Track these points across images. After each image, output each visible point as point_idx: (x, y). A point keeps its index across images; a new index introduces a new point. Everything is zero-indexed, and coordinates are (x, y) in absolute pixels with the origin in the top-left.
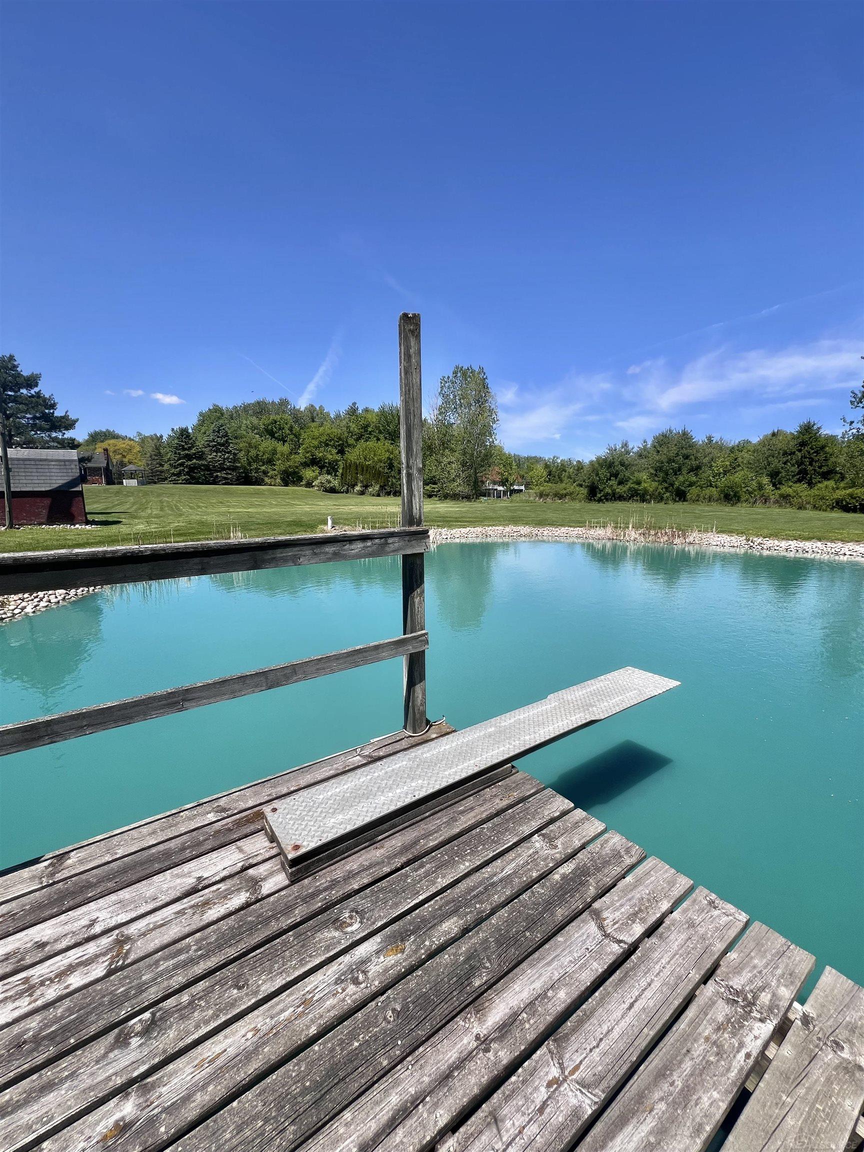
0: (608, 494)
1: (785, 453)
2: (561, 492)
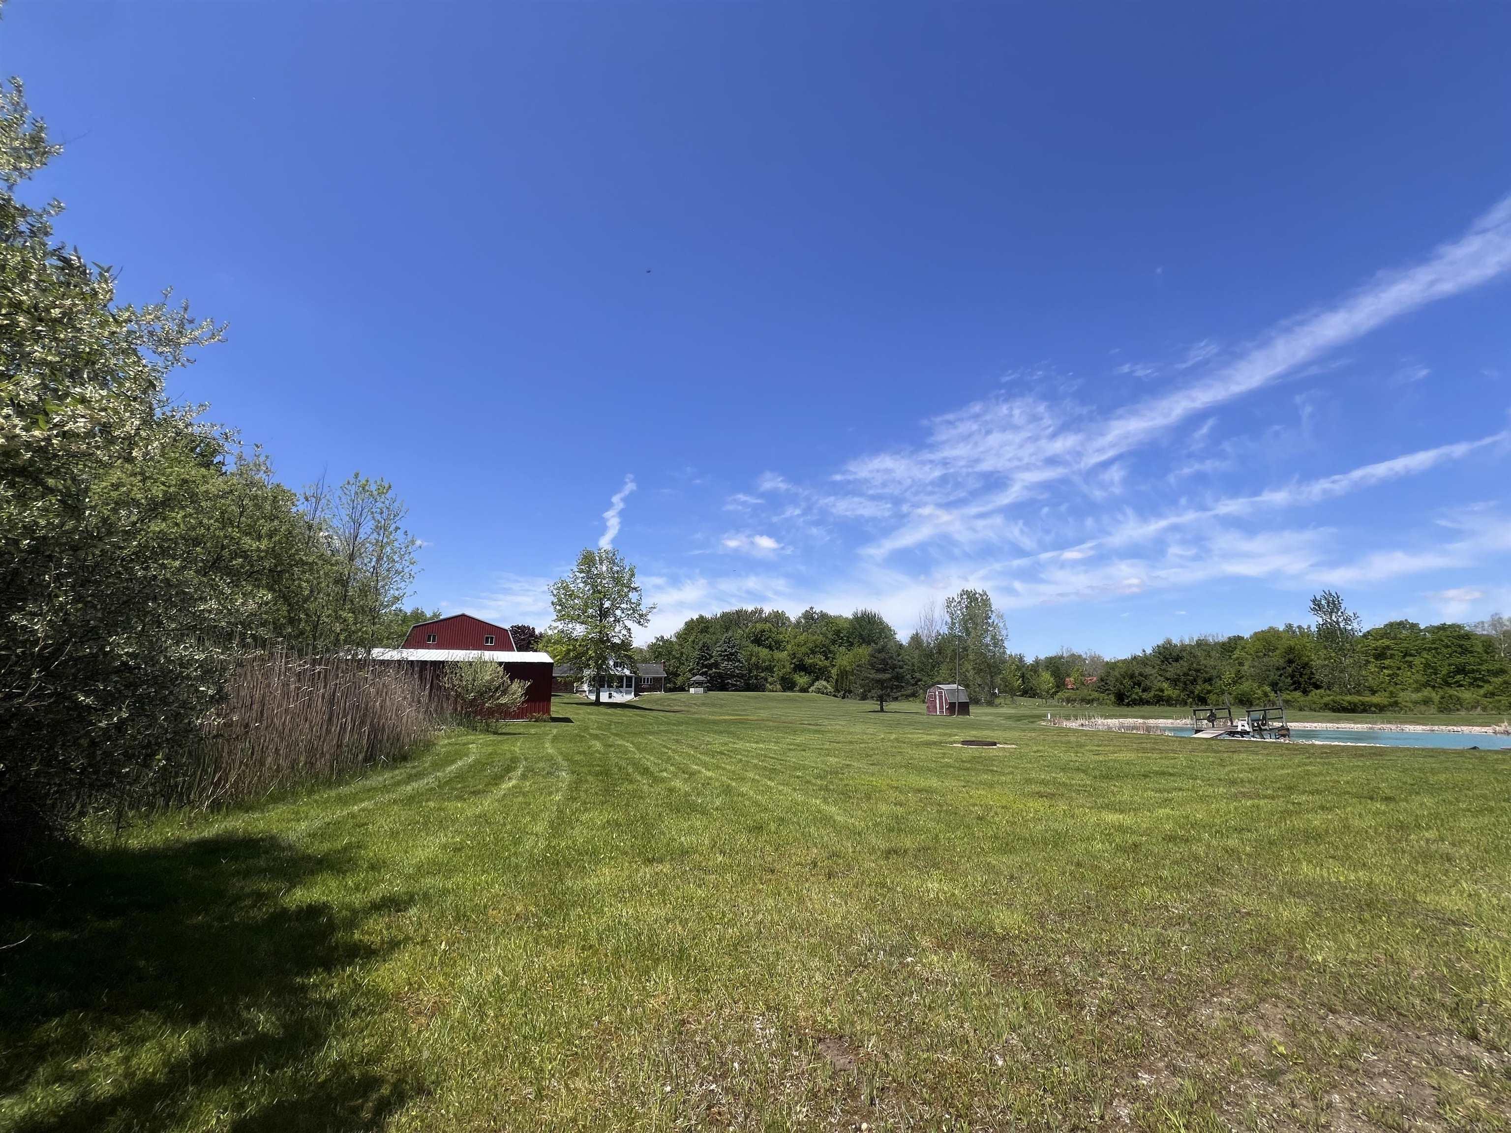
0: (1135, 699)
1: (1278, 669)
2: (1088, 698)
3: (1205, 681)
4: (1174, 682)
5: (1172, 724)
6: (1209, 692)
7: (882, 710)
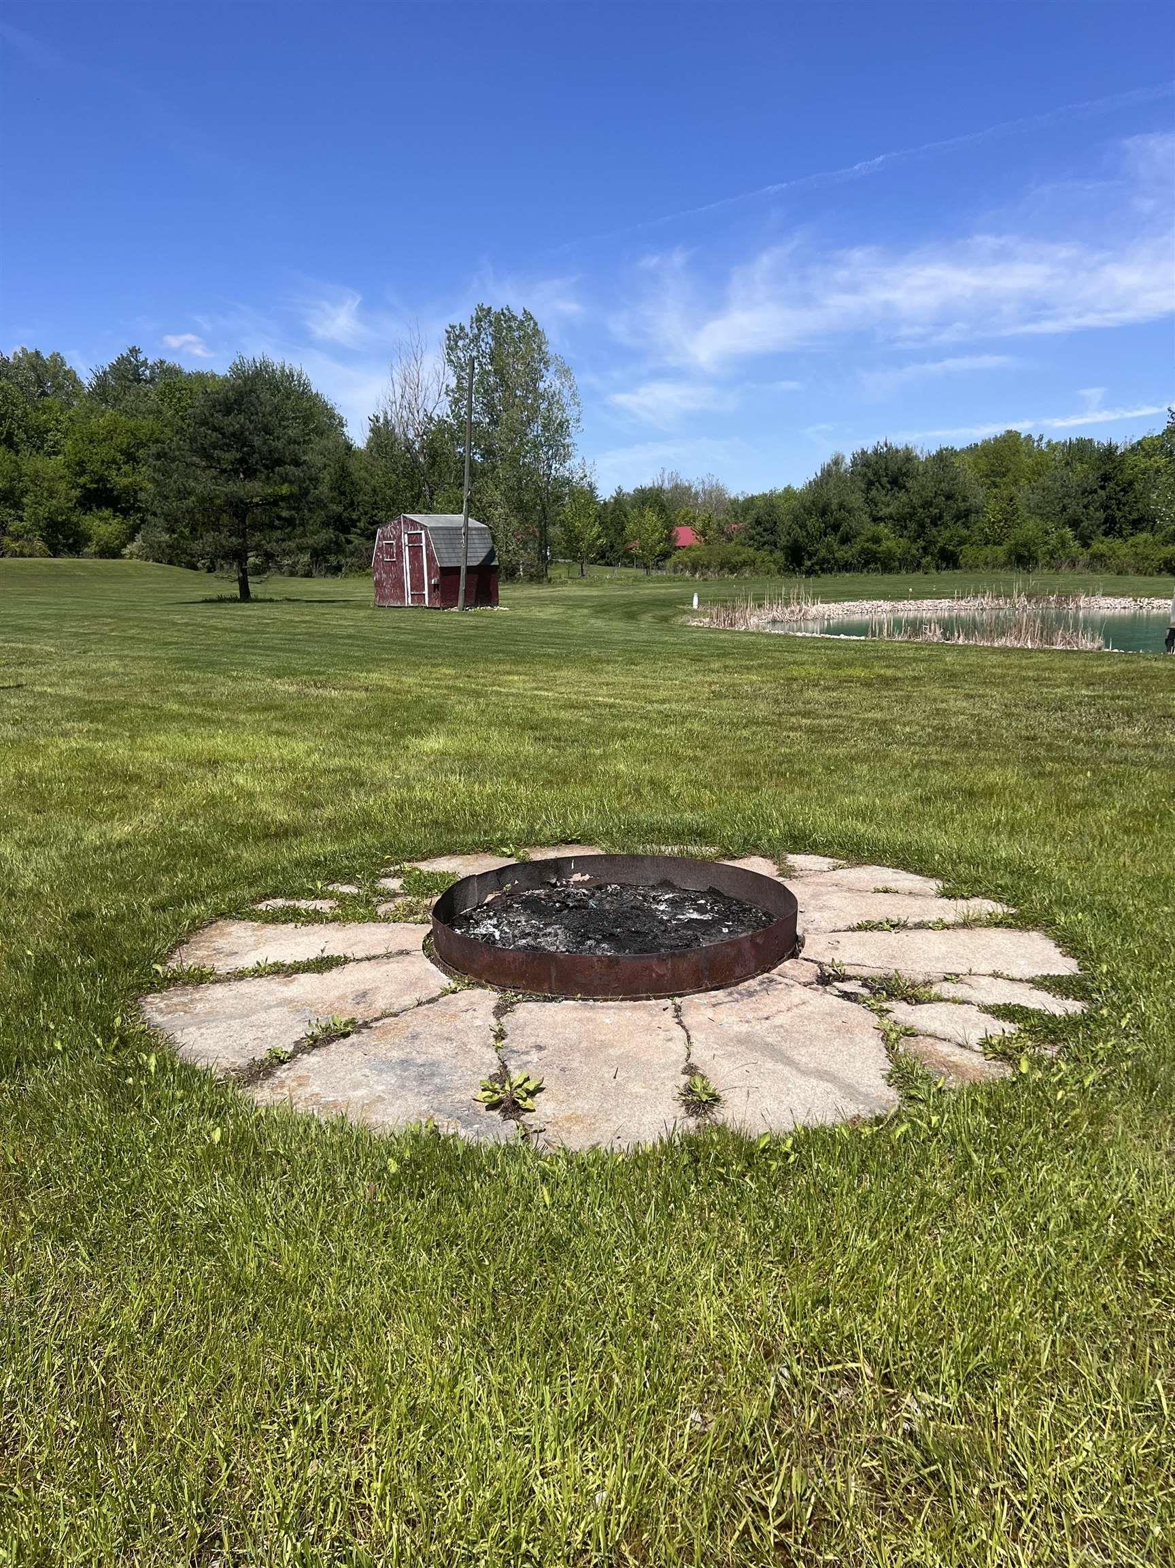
0: (824, 560)
3: (957, 517)
4: (900, 522)
5: (951, 609)
6: (962, 541)
7: (245, 596)
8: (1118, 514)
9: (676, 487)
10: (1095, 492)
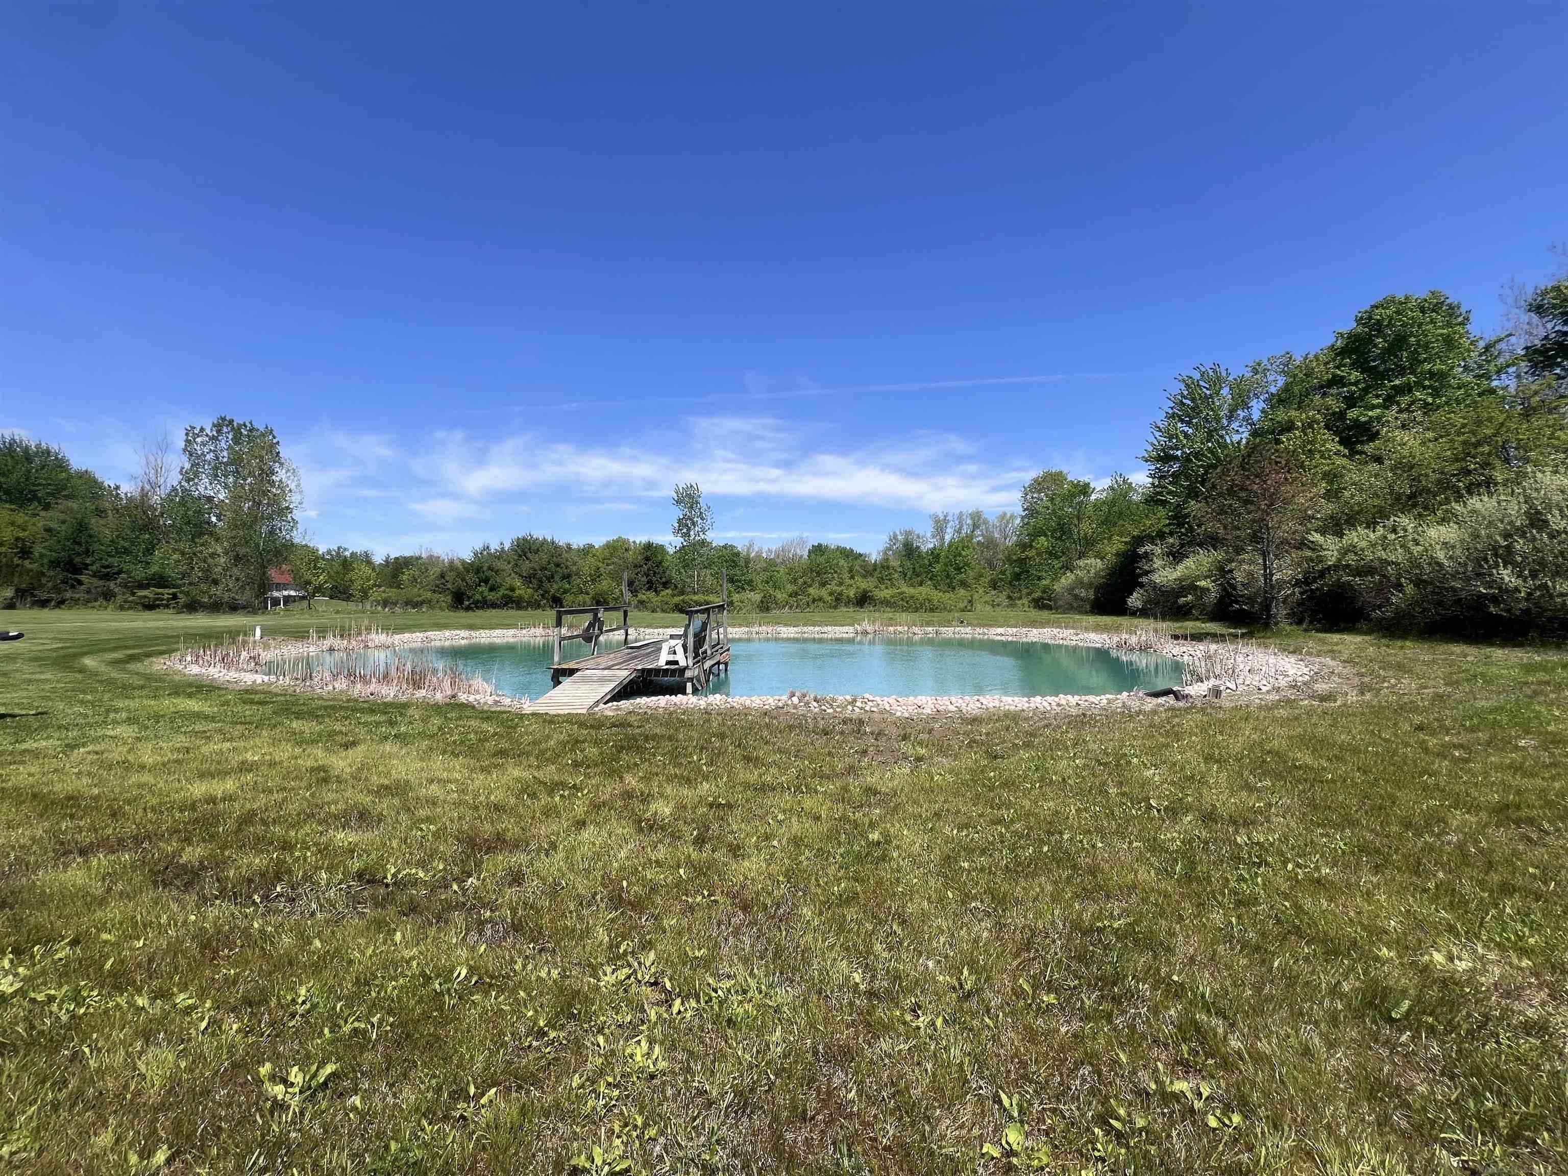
0: (478, 601)
2: (414, 600)
3: (563, 577)
6: (566, 591)
8: (654, 579)
9: (431, 557)
10: (641, 566)
